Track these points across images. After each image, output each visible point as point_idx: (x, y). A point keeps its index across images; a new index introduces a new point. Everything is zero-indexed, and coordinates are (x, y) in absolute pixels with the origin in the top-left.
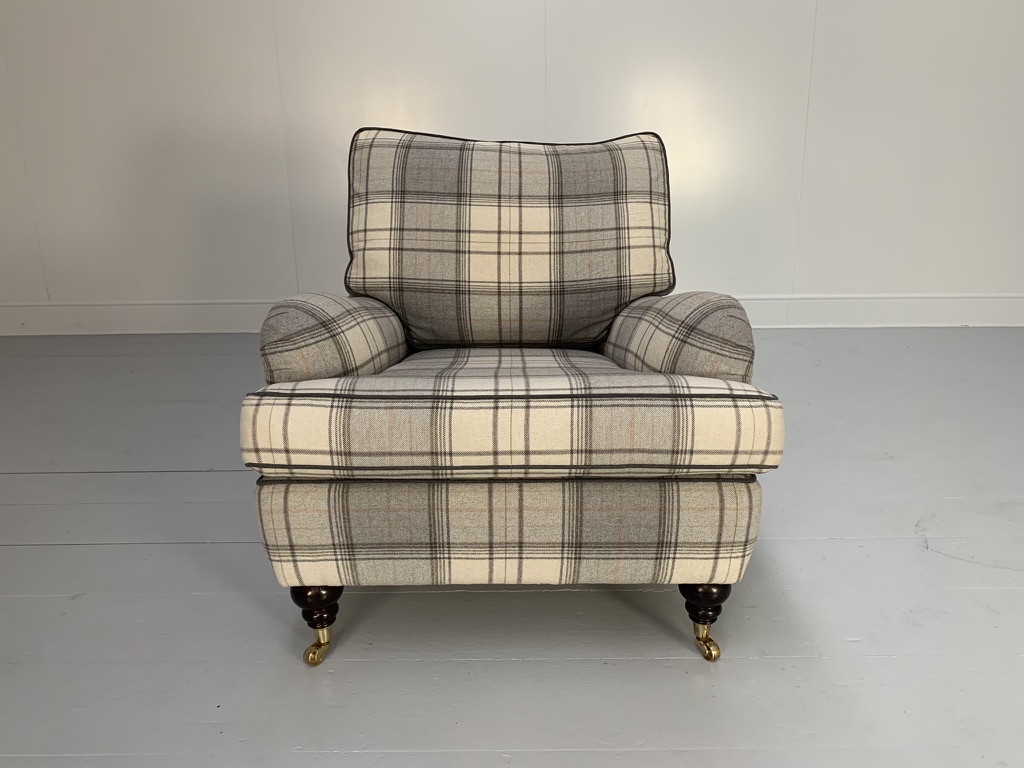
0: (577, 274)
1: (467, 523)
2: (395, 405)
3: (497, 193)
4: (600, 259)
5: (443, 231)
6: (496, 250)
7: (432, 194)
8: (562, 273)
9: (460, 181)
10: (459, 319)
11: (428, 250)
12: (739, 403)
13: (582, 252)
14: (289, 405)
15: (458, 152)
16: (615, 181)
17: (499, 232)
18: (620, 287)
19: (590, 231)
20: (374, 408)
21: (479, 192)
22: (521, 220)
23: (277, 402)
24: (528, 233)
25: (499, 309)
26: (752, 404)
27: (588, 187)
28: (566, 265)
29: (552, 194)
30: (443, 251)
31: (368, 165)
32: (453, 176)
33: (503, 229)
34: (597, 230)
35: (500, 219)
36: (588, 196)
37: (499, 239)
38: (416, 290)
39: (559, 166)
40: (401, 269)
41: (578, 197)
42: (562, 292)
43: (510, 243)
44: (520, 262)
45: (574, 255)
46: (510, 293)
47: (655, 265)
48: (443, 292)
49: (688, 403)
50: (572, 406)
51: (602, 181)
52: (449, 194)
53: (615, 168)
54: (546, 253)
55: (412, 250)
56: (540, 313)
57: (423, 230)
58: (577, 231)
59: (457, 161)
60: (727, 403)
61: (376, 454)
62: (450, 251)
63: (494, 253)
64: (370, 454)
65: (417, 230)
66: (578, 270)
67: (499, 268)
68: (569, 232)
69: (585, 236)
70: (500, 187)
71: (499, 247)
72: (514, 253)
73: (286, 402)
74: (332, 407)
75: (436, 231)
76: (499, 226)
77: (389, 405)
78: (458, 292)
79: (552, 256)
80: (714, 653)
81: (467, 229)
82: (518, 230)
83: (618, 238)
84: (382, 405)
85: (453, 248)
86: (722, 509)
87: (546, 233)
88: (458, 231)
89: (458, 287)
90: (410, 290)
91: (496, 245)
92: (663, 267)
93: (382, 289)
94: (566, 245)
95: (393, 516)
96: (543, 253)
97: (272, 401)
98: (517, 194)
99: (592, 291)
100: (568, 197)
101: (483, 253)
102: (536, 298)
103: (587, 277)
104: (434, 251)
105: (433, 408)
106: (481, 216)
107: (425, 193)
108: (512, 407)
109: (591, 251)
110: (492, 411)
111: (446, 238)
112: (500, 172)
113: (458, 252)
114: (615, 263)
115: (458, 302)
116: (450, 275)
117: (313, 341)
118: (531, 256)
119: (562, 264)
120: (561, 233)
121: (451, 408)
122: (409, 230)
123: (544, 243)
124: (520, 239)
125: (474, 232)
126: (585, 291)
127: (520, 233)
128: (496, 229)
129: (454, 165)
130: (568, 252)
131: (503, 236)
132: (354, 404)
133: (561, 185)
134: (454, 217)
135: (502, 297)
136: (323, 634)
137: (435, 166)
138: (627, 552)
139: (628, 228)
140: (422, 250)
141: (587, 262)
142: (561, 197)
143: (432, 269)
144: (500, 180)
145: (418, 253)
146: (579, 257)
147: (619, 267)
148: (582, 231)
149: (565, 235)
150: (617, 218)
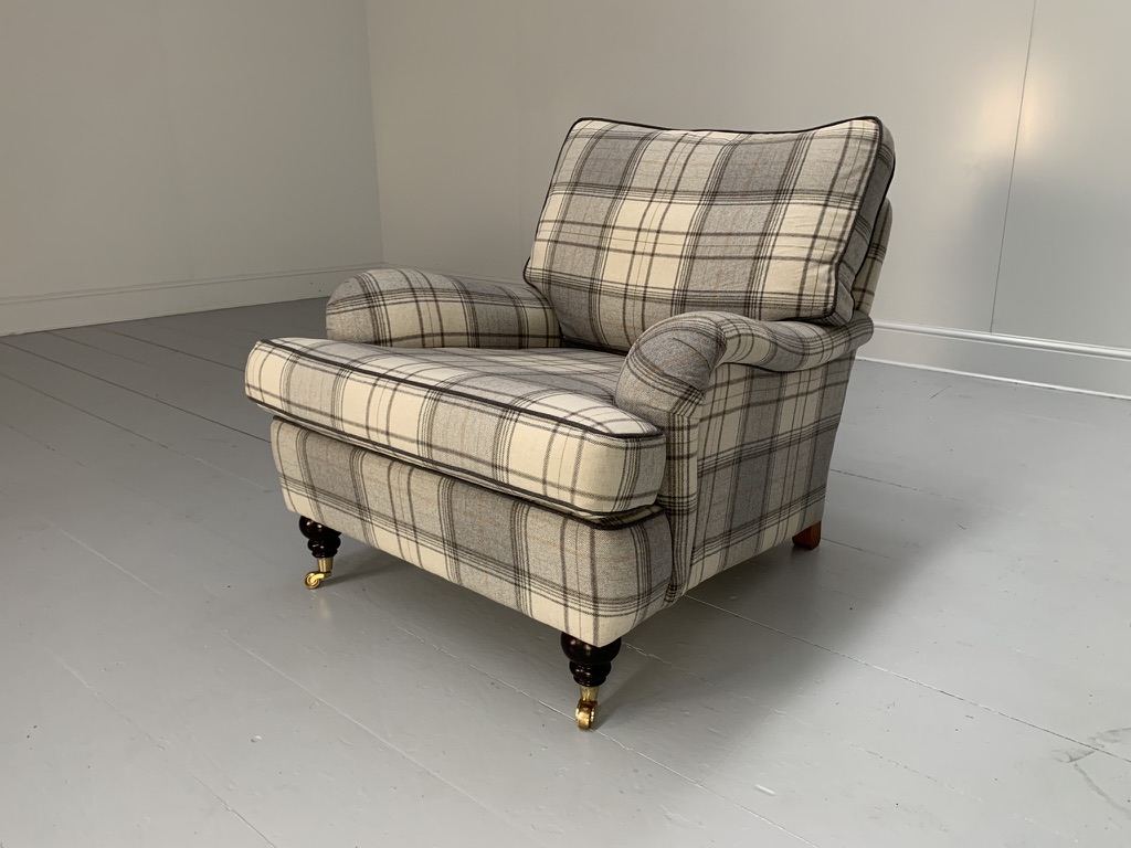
0: (703, 283)
1: (376, 494)
3: (654, 187)
4: (731, 269)
5: (593, 225)
6: (632, 249)
7: (596, 186)
8: (688, 280)
9: (625, 173)
10: (591, 320)
11: (576, 245)
13: (714, 258)
15: (637, 143)
16: (784, 177)
17: (639, 230)
18: (747, 305)
19: (730, 234)
21: (638, 186)
22: (664, 218)
24: (666, 232)
25: (624, 313)
27: (748, 184)
28: (694, 272)
29: (706, 190)
30: (587, 246)
32: (622, 167)
33: (643, 227)
34: (738, 234)
35: (644, 216)
36: (745, 194)
37: (637, 237)
38: (560, 284)
39: (729, 159)
40: (552, 262)
41: (733, 194)
42: (684, 303)
43: (646, 242)
44: (651, 264)
45: (705, 261)
46: (635, 298)
47: (804, 283)
48: (579, 288)
49: (515, 416)
50: (425, 397)
51: (768, 176)
52: (611, 187)
53: (791, 161)
54: (677, 257)
55: (565, 243)
57: (578, 223)
58: (715, 234)
59: (631, 152)
60: (549, 425)
62: (593, 247)
63: (629, 252)
65: (574, 223)
66: (705, 279)
67: (630, 268)
68: (707, 234)
69: (722, 239)
70: (659, 181)
71: (635, 245)
72: (647, 254)
73: (271, 350)
74: (287, 358)
75: (587, 224)
76: (642, 223)
77: (316, 365)
78: (591, 291)
79: (683, 260)
81: (613, 224)
82: (657, 229)
83: (760, 246)
85: (596, 244)
87: (683, 233)
88: (604, 226)
89: (592, 285)
90: (556, 283)
91: (633, 243)
92: (817, 285)
93: (538, 280)
94: (700, 249)
95: (331, 470)
96: (674, 256)
98: (673, 188)
99: (715, 305)
101: (620, 251)
102: (658, 306)
103: (712, 288)
104: (581, 245)
106: (630, 211)
107: (592, 185)
108: (384, 388)
109: (723, 258)
110: (370, 389)
111: (593, 233)
112: (666, 164)
114: (748, 275)
115: (590, 301)
116: (587, 272)
118: (663, 258)
119: (690, 271)
120: (698, 235)
121: (349, 376)
122: (568, 222)
123: (678, 245)
124: (657, 239)
125: (619, 228)
126: (707, 304)
127: (659, 232)
128: (638, 227)
129: (626, 157)
130: (700, 258)
131: (641, 234)
132: (299, 360)
133: (720, 179)
134: (606, 211)
135: (628, 301)
137: (611, 157)
138: (491, 568)
139: (777, 234)
140: (572, 244)
141: (717, 270)
142: (715, 194)
143: (575, 264)
144: (662, 173)
145: (568, 246)
146: (710, 264)
147: (751, 281)
148: (721, 234)
149: (702, 238)
150: (768, 222)
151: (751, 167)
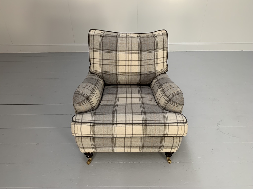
0: (145, 70)
1: (120, 144)
2: (104, 125)
3: (125, 50)
4: (150, 67)
5: (112, 60)
6: (125, 65)
7: (109, 50)
8: (141, 70)
9: (116, 47)
10: (116, 80)
11: (109, 65)
12: (179, 125)
13: (146, 65)
14: (81, 125)
15: (116, 38)
16: (155, 46)
17: (126, 60)
18: (155, 73)
19: (148, 60)
20: (99, 126)
21: (121, 50)
22: (131, 57)
23: (79, 124)
24: (133, 61)
25: (126, 78)
26: (182, 125)
27: (148, 48)
28: (142, 68)
29: (139, 50)
30: (112, 65)
31: (93, 41)
32: (114, 45)
33: (127, 60)
34: (150, 60)
35: (126, 57)
36: (148, 50)
37: (126, 62)
38: (106, 74)
39: (141, 42)
40: (102, 69)
41: (145, 50)
42: (141, 75)
43: (129, 63)
44: (131, 68)
45: (144, 66)
46: (128, 75)
47: (163, 67)
48: (113, 74)
49: (168, 125)
50: (142, 126)
51: (151, 46)
52: (114, 50)
53: (155, 42)
54: (137, 66)
55: (105, 64)
56: (135, 79)
57: (108, 60)
58: (145, 60)
59: (115, 41)
60: (176, 125)
61: (100, 135)
63: (125, 66)
64: (99, 135)
65: (106, 60)
66: (145, 69)
67: (126, 69)
68: (143, 60)
69: (147, 61)
70: (126, 48)
71: (126, 64)
72: (130, 66)
73: (81, 124)
74: (90, 125)
75: (111, 60)
76: (126, 59)
77: (103, 125)
78: (116, 75)
79: (139, 66)
80: (170, 162)
81: (118, 59)
82: (130, 60)
83: (155, 61)
84: (101, 125)
85: (115, 64)
86: (173, 141)
87: (137, 60)
88: (116, 60)
89: (116, 73)
90: (105, 74)
91: (125, 63)
92: (165, 67)
93: (98, 73)
94: (142, 63)
95: (104, 143)
96: (136, 66)
97: (77, 124)
98: (130, 50)
99: (148, 74)
100: (143, 51)
101: (122, 65)
102: (135, 76)
103: (147, 71)
104: (110, 65)
105: (112, 126)
106: (122, 56)
107: (108, 50)
108: (129, 126)
109: (148, 65)
110: (125, 127)
111: (113, 62)
112: (126, 44)
113: (116, 65)
114: (154, 68)
115: (116, 77)
116: (114, 71)
117: (85, 103)
118: (134, 66)
119: (141, 68)
120: (141, 60)
121: (116, 126)
122: (104, 59)
123: (137, 63)
124: (131, 62)
125: (120, 60)
126: (146, 74)
127: (131, 60)
128: (125, 60)
129: (115, 42)
130: (142, 65)
131: (127, 61)
132: (95, 125)
133: (141, 47)
134: (115, 56)
135: (127, 76)
136: (90, 159)
137: (110, 42)
138: (153, 148)
139: (157, 58)
140: (107, 65)
141: (147, 68)
142: (141, 51)
143: (109, 69)
144: (126, 46)
145: (106, 65)
146: (145, 66)
147: (155, 69)
148: (146, 60)
149: (142, 61)
150: (155, 56)
151: (147, 44)
